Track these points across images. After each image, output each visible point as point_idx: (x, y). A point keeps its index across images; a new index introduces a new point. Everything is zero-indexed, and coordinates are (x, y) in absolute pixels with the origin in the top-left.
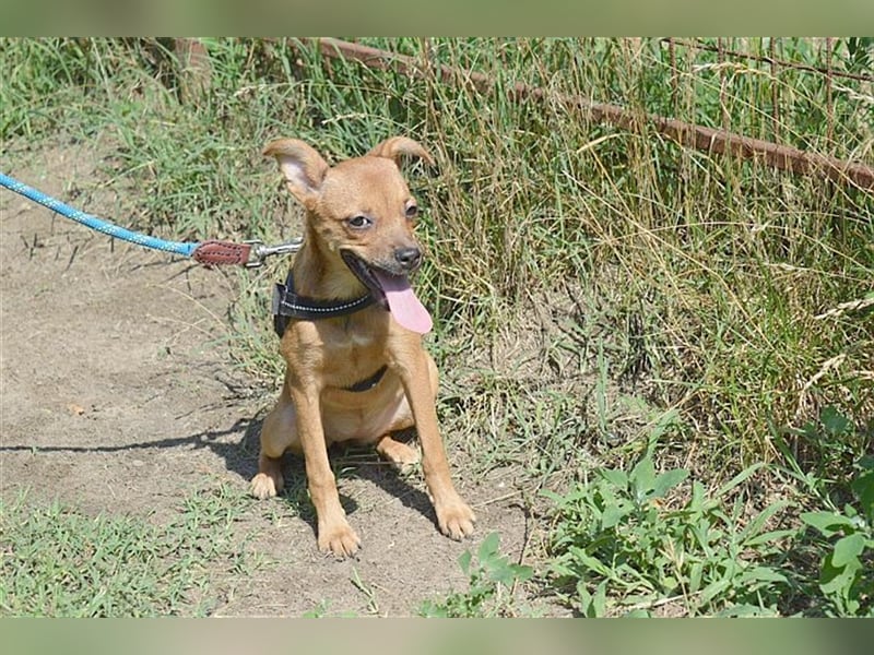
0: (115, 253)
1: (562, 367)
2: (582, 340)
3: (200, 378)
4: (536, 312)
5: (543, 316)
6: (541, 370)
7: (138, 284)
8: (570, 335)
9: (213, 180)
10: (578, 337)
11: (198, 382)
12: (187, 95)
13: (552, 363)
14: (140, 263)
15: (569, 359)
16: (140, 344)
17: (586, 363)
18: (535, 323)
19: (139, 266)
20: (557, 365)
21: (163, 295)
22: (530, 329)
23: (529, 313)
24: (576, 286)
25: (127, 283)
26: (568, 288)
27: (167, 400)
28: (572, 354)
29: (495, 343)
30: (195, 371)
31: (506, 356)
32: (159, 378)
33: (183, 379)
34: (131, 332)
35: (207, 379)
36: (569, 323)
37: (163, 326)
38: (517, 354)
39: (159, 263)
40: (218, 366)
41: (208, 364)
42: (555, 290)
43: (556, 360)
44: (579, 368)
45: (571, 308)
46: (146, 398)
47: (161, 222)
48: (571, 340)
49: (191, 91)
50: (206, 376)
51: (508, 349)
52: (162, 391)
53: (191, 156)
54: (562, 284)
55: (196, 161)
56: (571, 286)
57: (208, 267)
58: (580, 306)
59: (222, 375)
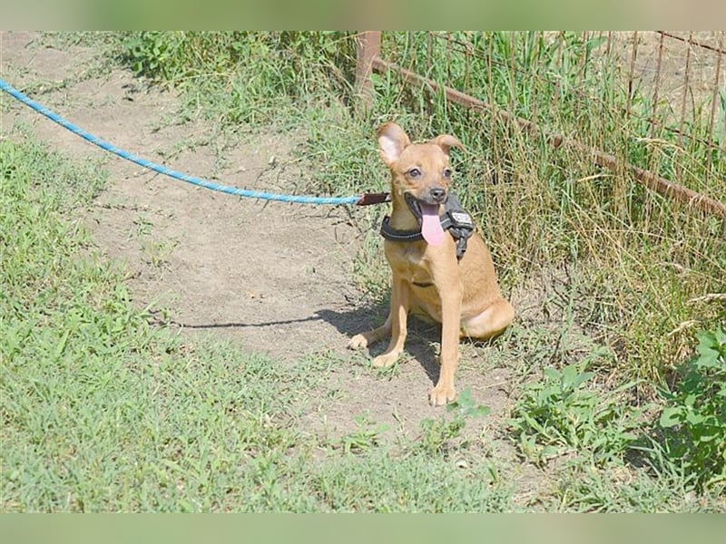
1: (551, 315)
3: (330, 290)
6: (538, 315)
8: (561, 296)
9: (362, 169)
10: (565, 298)
11: (329, 292)
12: (356, 112)
13: (545, 311)
15: (556, 310)
16: (298, 263)
17: (566, 314)
18: (540, 286)
20: (548, 313)
22: (537, 289)
24: (571, 267)
25: (297, 225)
26: (566, 268)
28: (559, 308)
30: (328, 285)
32: (305, 285)
33: (320, 288)
34: (294, 256)
35: (334, 291)
36: (562, 289)
38: (525, 302)
40: (343, 285)
41: (338, 282)
42: (558, 268)
43: (548, 310)
44: (562, 317)
46: (294, 296)
47: (325, 191)
48: (561, 299)
50: (334, 289)
52: (305, 293)
53: (352, 151)
54: (562, 264)
55: (354, 155)
56: (568, 266)
57: (349, 224)
58: (570, 280)
59: (344, 290)
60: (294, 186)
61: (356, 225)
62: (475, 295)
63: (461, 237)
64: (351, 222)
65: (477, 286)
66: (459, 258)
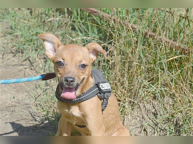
0: (3, 60)
1: (148, 132)
2: (156, 123)
3: (23, 110)
4: (141, 110)
5: (143, 112)
6: (141, 132)
7: (9, 72)
8: (152, 121)
9: (37, 42)
10: (155, 122)
11: (22, 111)
12: (33, 14)
13: (145, 130)
14: (11, 64)
15: (151, 130)
16: (5, 93)
17: (157, 132)
18: (140, 114)
19: (10, 65)
20: (147, 132)
21: (16, 76)
22: (138, 116)
23: (138, 110)
24: (155, 103)
25: (5, 70)
26: (152, 103)
27: (10, 117)
28: (152, 128)
29: (125, 119)
30: (21, 107)
31: (129, 125)
32: (9, 108)
33: (17, 109)
34: (3, 88)
35: (25, 110)
36: (152, 116)
37: (14, 88)
38: (133, 125)
39: (16, 65)
40: (30, 106)
41: (26, 104)
42: (148, 103)
43: (146, 129)
44: (154, 134)
45: (153, 111)
46: (3, 115)
47: (19, 52)
48: (152, 123)
49: (35, 13)
50: (25, 109)
51: (130, 122)
52: (9, 113)
53: (32, 33)
54: (150, 101)
55: (33, 35)
56: (154, 102)
57: (32, 69)
58: (156, 110)
59: (30, 110)
60: (4, 49)
61: (35, 70)
62: (110, 127)
63: (104, 98)
64: (32, 68)
65: (112, 122)
66: (103, 110)
